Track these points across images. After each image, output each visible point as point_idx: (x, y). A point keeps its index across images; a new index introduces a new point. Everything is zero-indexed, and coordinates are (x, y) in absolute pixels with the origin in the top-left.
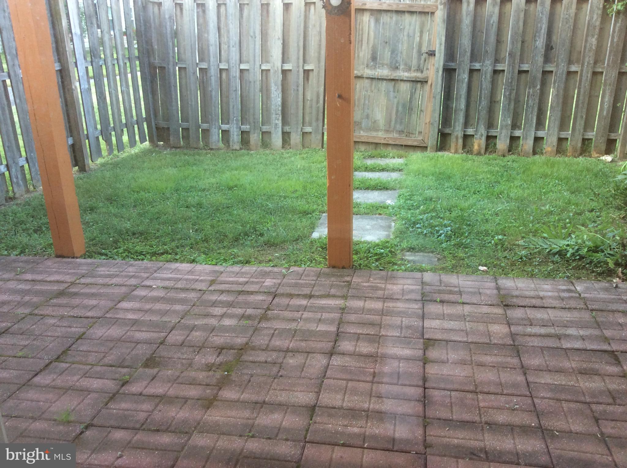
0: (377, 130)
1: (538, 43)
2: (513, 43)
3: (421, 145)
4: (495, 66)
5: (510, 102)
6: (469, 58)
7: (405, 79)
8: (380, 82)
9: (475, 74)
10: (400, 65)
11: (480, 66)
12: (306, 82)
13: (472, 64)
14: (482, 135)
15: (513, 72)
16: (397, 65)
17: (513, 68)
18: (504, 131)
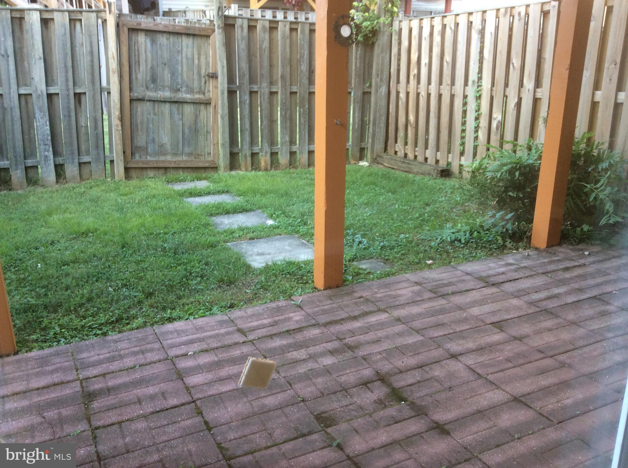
0: (165, 154)
1: (302, 67)
2: (283, 67)
3: (212, 166)
4: (270, 88)
5: (286, 120)
6: (248, 81)
7: (188, 101)
8: (163, 105)
9: (254, 95)
10: (182, 87)
11: (258, 88)
12: (78, 106)
13: (251, 86)
14: (267, 152)
15: (286, 93)
16: (179, 87)
17: (286, 89)
18: (284, 148)
